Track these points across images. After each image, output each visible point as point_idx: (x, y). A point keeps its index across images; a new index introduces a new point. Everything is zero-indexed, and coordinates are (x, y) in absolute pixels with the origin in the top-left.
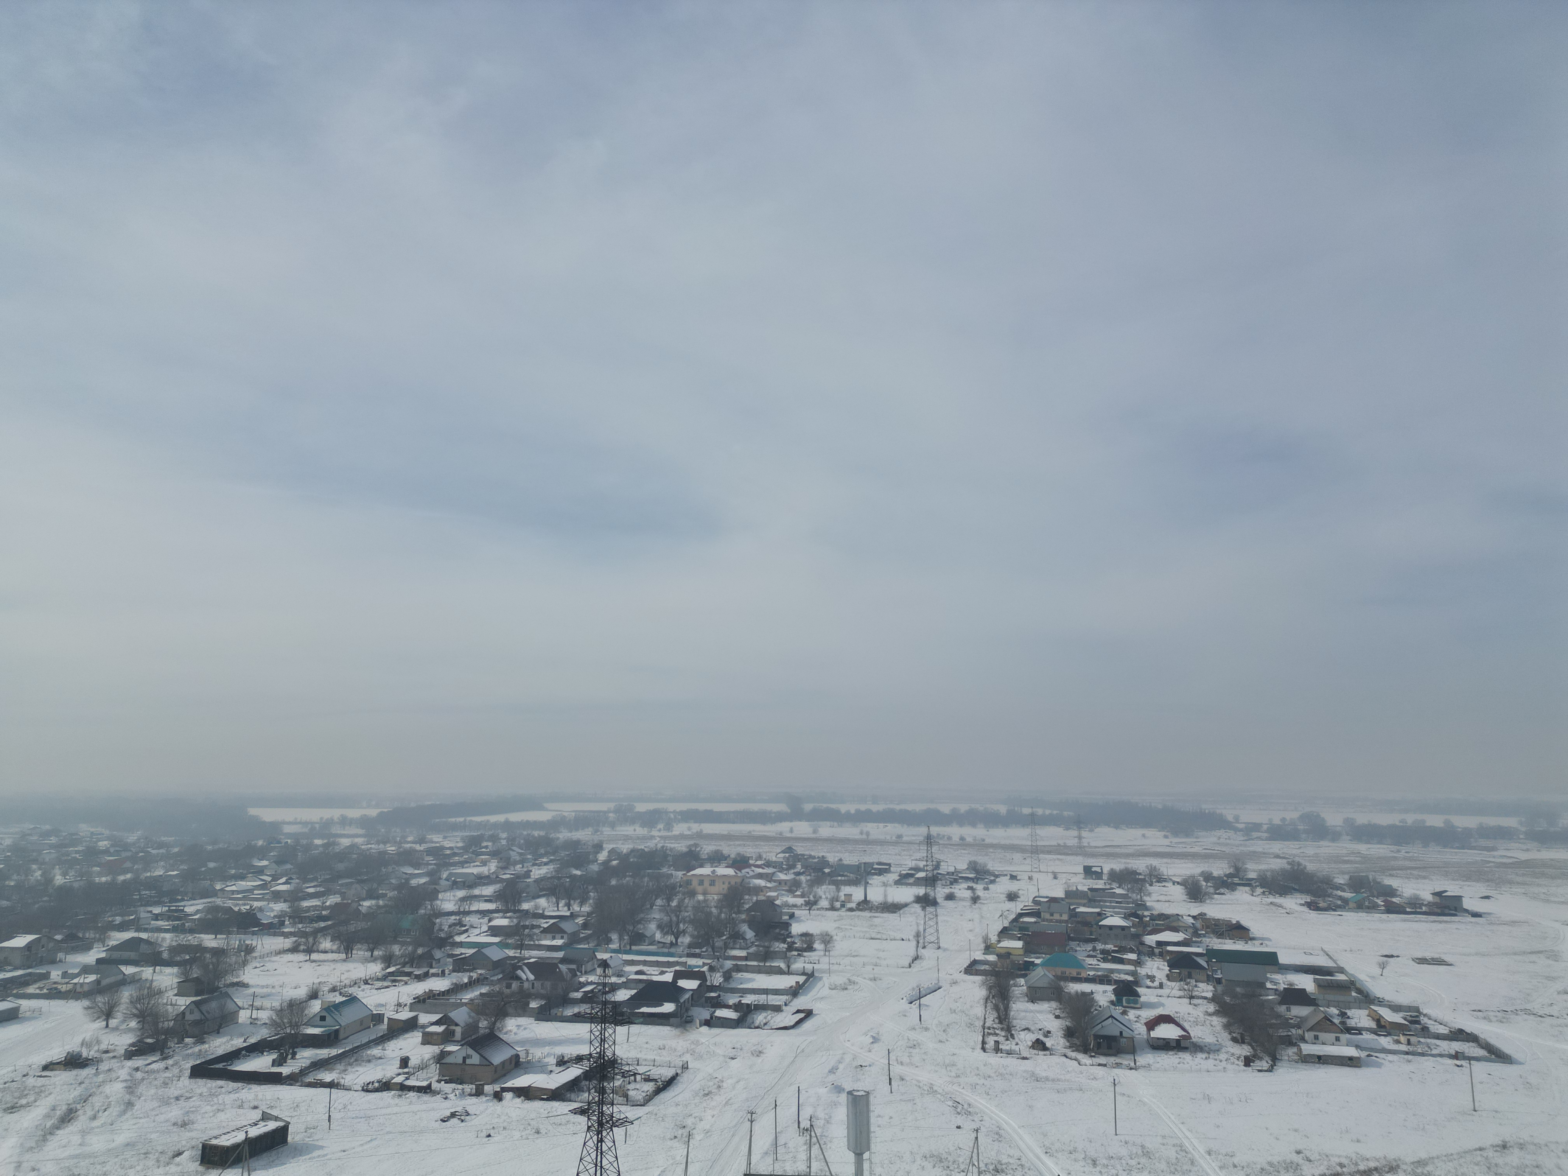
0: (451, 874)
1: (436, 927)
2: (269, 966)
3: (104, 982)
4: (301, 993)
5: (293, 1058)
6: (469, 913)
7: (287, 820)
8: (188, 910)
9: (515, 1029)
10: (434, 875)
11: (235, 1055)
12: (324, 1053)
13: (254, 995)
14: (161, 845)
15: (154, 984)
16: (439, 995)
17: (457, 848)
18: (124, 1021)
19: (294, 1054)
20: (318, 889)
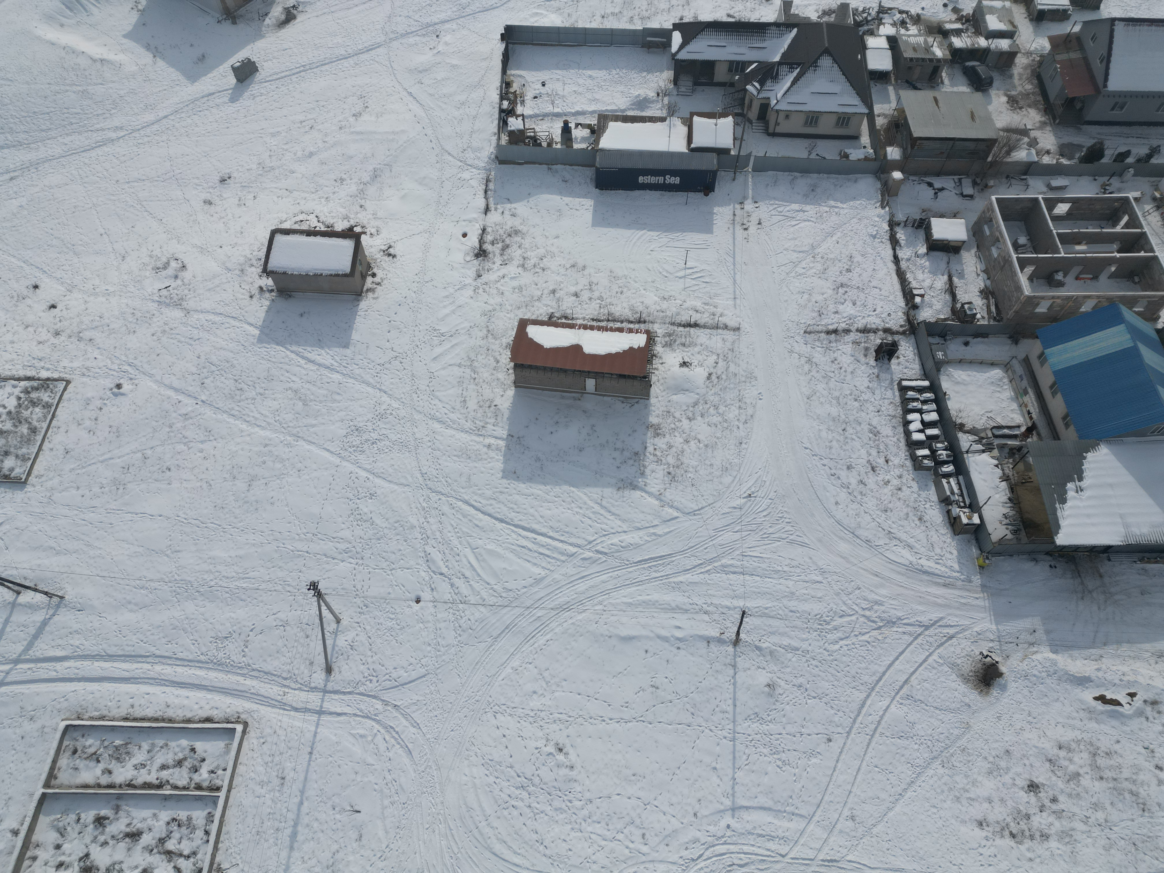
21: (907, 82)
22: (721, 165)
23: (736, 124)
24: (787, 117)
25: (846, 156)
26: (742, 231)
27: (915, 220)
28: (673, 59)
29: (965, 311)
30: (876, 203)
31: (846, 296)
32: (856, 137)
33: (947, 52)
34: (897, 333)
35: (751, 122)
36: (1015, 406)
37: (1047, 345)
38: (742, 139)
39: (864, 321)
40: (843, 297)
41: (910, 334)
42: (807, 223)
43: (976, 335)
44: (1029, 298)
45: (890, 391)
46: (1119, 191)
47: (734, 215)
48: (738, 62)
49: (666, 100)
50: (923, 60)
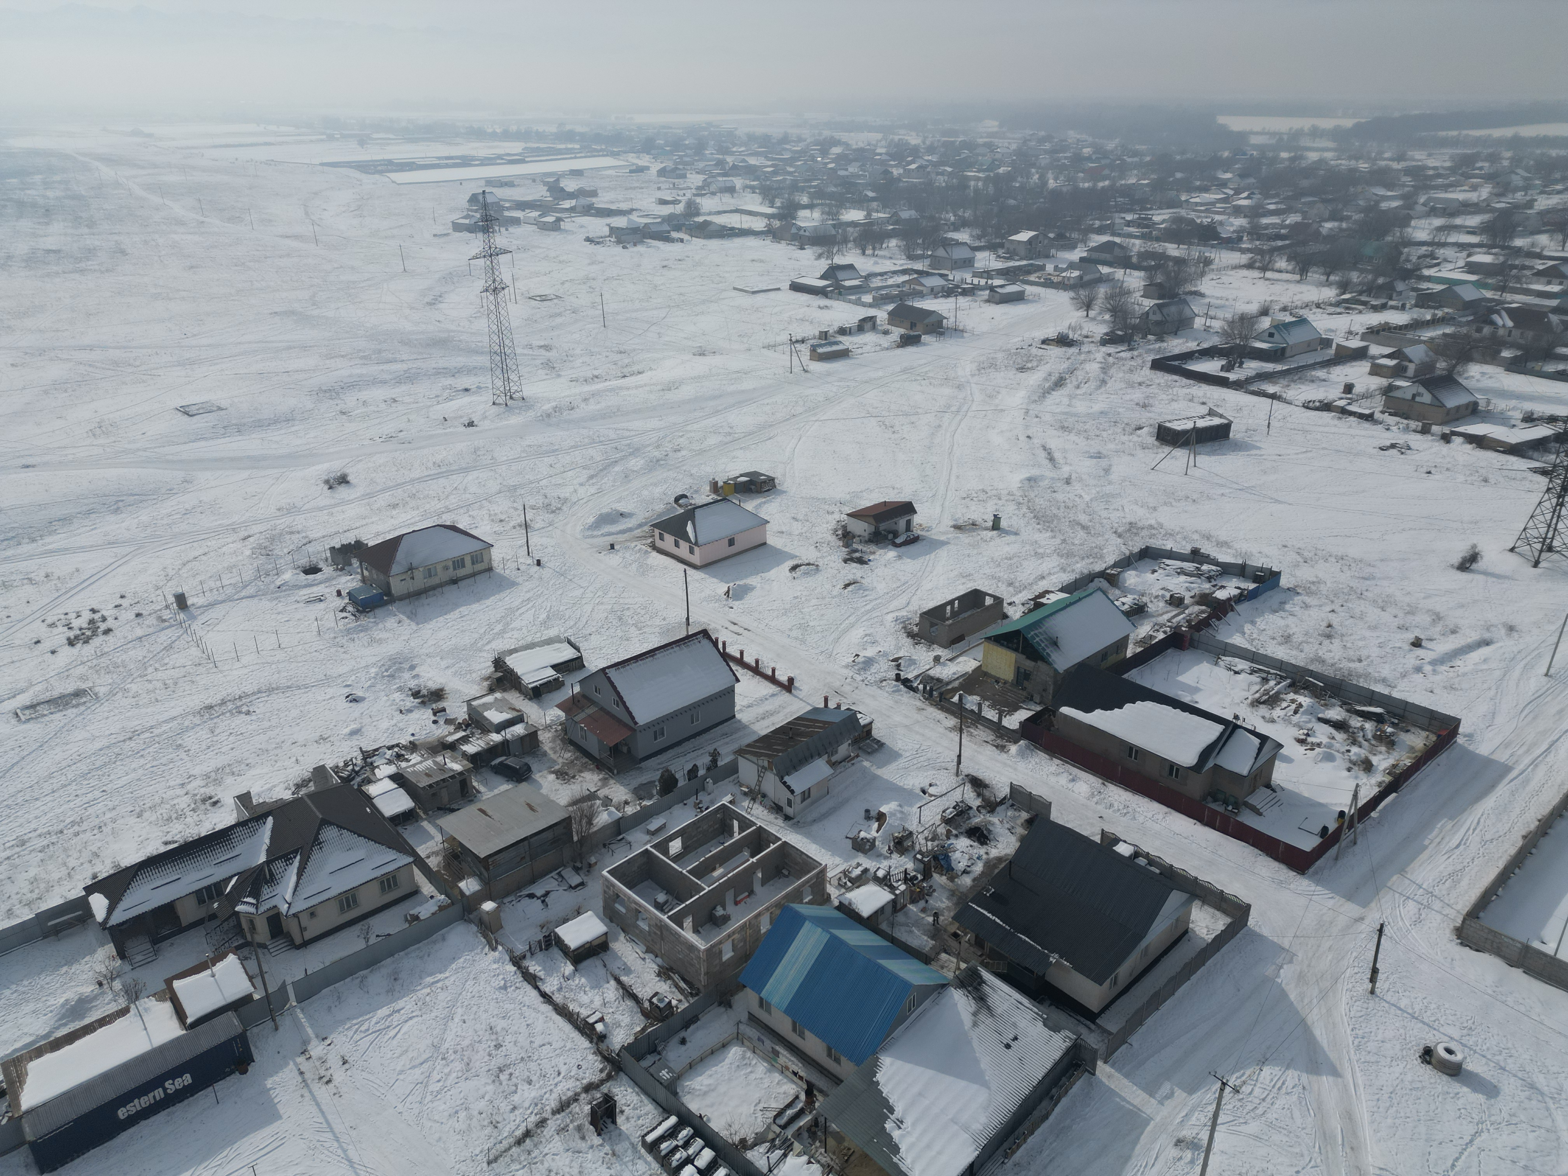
0: (1430, 199)
1: (1403, 257)
2: (1225, 279)
3: (1086, 278)
4: (1253, 308)
5: (1240, 366)
6: (1444, 245)
7: (1255, 130)
8: (1156, 219)
9: (1478, 376)
10: (1409, 200)
11: (1189, 356)
12: (1269, 367)
13: (1209, 305)
14: (1135, 154)
15: (1125, 285)
16: (1395, 328)
17: (1443, 168)
18: (1100, 314)
19: (1241, 365)
20: (1279, 206)
21: (439, 809)
22: (246, 1023)
23: (243, 960)
24: (313, 915)
25: (416, 918)
26: (324, 1088)
27: (539, 942)
28: (104, 929)
29: (657, 1006)
30: (483, 949)
31: (514, 1080)
32: (415, 892)
33: (465, 762)
34: (602, 1082)
35: (264, 946)
36: (777, 1076)
37: (758, 989)
38: (262, 974)
39: (555, 1096)
40: (510, 1083)
41: (617, 1074)
42: (411, 1023)
43: (686, 1025)
44: (709, 951)
45: (640, 1162)
46: (712, 802)
47: (302, 1073)
48: (208, 888)
49: (117, 985)
50: (443, 780)
